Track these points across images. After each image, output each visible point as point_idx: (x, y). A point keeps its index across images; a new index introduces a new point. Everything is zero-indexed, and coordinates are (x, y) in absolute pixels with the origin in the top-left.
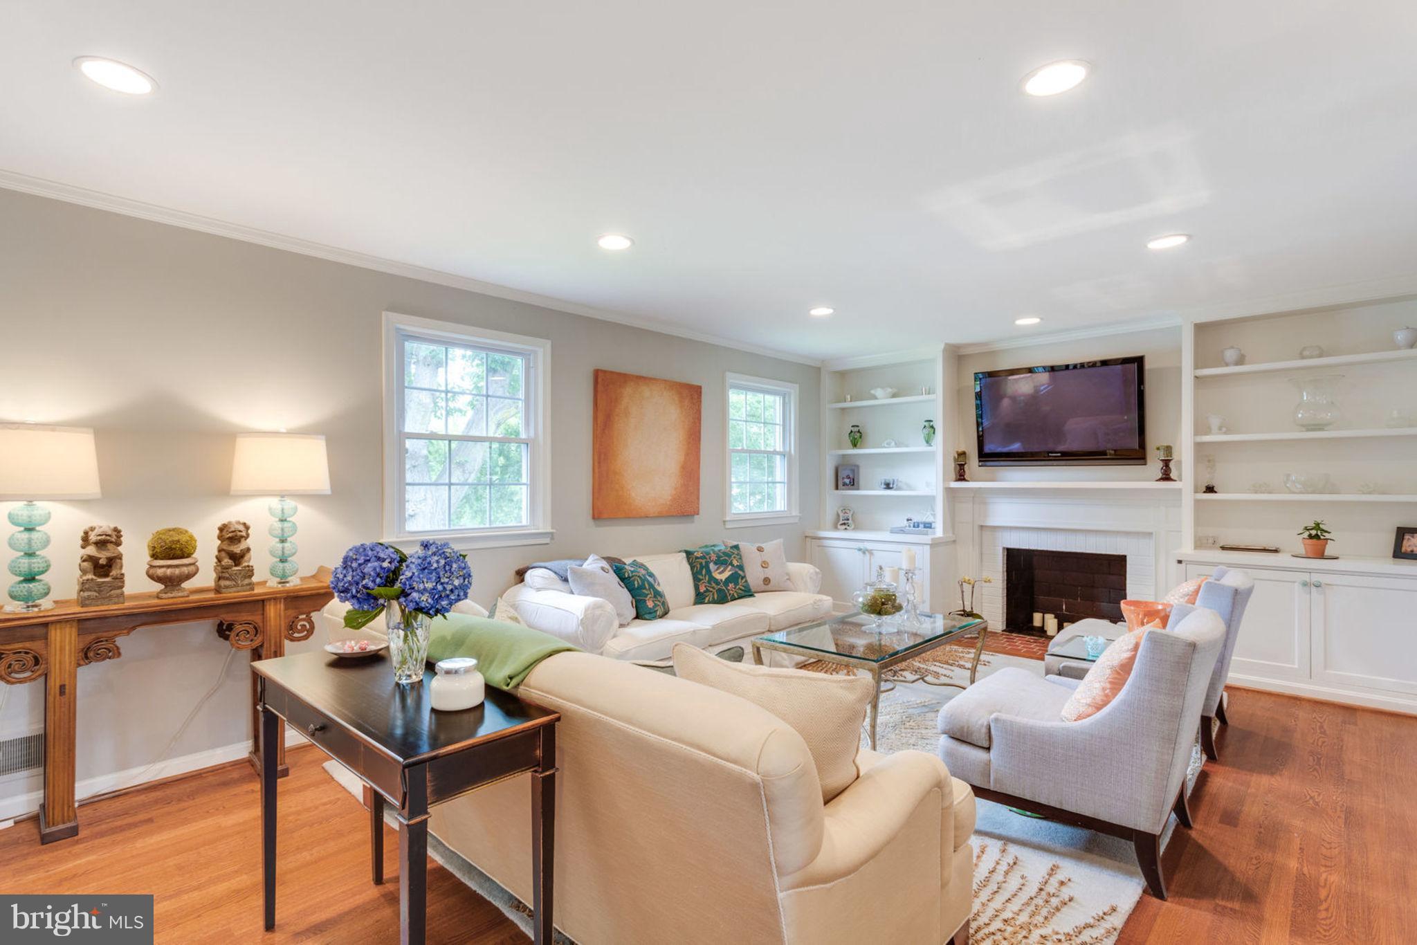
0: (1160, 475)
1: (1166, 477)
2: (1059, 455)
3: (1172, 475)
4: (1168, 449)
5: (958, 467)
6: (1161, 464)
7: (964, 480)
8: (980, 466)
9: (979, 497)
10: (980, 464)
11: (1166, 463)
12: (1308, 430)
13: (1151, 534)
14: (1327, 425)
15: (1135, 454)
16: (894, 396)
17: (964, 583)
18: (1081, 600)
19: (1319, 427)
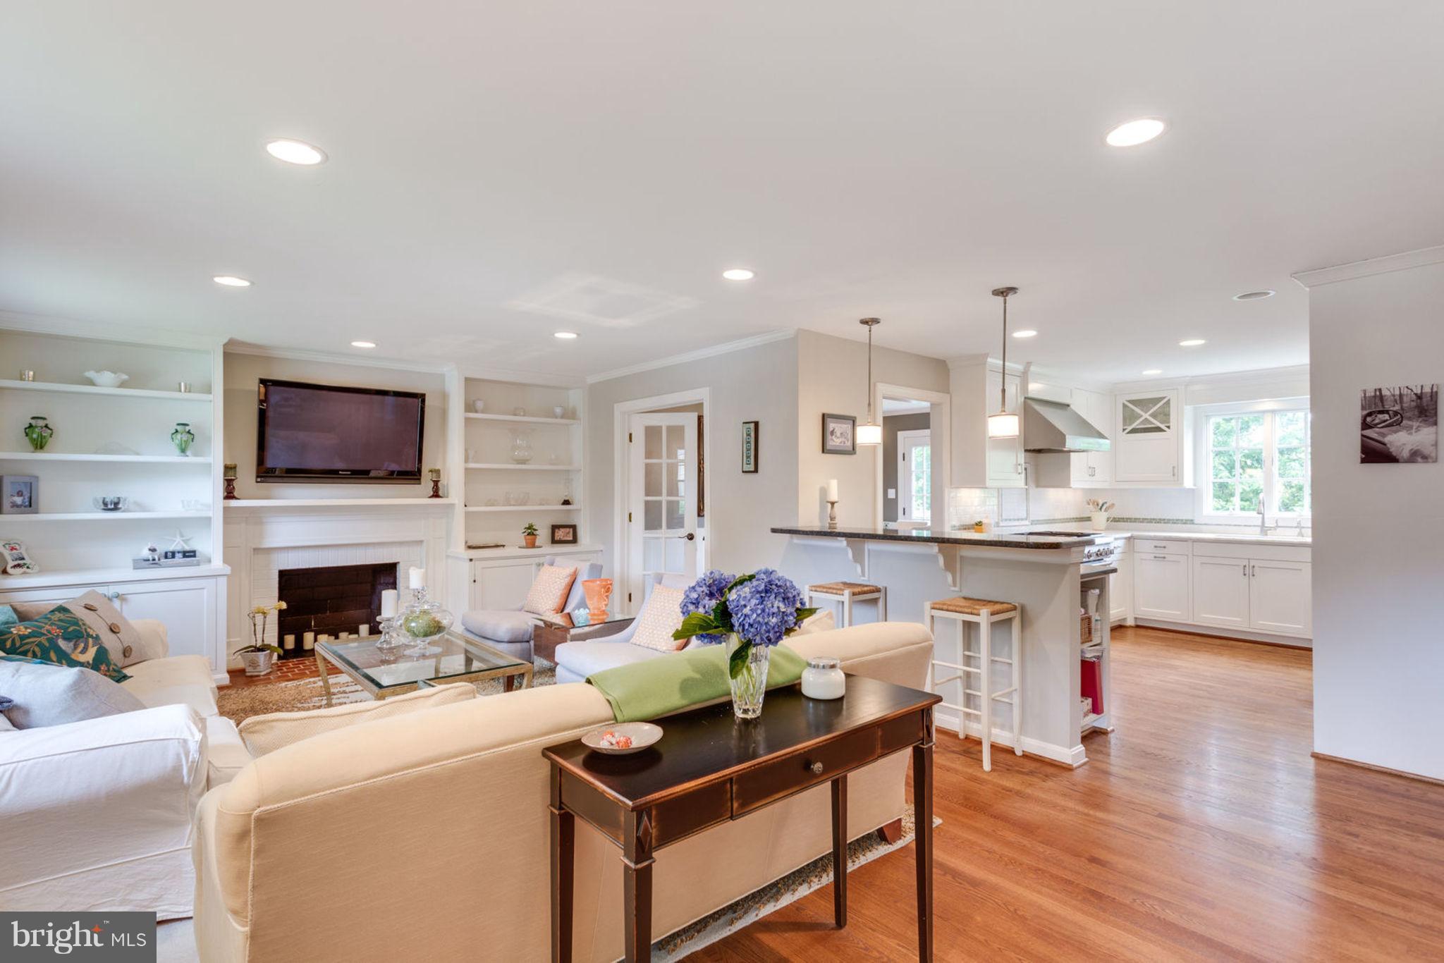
0: (432, 493)
1: (436, 495)
2: (349, 473)
3: (440, 493)
4: (437, 472)
5: (226, 482)
6: (432, 484)
7: (234, 497)
8: (257, 482)
9: (256, 517)
10: (259, 480)
11: (436, 483)
12: (518, 463)
13: (421, 542)
14: (528, 460)
15: (411, 475)
16: (122, 385)
17: (256, 615)
18: (330, 612)
19: (523, 462)
